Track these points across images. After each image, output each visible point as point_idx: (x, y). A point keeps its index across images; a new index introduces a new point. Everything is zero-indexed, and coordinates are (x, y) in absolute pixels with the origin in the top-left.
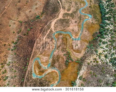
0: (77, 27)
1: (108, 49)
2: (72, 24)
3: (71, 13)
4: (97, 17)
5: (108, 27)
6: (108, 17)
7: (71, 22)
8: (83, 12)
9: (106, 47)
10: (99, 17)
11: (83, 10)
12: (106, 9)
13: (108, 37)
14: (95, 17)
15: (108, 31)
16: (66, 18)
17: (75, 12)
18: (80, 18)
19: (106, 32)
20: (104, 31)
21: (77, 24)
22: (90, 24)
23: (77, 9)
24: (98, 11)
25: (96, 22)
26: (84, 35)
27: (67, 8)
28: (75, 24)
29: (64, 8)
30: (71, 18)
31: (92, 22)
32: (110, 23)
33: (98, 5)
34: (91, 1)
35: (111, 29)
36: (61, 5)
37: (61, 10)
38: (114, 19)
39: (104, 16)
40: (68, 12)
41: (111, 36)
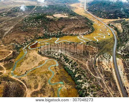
3: (40, 90)
4: (69, 81)
5: (84, 86)
6: (78, 77)
8: (53, 82)
10: (70, 80)
11: (52, 80)
12: (72, 70)
13: (91, 96)
14: (67, 82)
15: (87, 90)
17: (44, 86)
18: (52, 90)
19: (85, 92)
20: (83, 92)
22: (66, 91)
23: (45, 82)
24: (66, 75)
25: (70, 87)
27: (34, 85)
29: (29, 87)
31: (67, 88)
32: (83, 81)
33: (63, 69)
34: (56, 69)
35: (87, 87)
36: (24, 85)
37: (26, 91)
38: (84, 76)
39: (74, 77)
40: (36, 90)
41: (92, 94)
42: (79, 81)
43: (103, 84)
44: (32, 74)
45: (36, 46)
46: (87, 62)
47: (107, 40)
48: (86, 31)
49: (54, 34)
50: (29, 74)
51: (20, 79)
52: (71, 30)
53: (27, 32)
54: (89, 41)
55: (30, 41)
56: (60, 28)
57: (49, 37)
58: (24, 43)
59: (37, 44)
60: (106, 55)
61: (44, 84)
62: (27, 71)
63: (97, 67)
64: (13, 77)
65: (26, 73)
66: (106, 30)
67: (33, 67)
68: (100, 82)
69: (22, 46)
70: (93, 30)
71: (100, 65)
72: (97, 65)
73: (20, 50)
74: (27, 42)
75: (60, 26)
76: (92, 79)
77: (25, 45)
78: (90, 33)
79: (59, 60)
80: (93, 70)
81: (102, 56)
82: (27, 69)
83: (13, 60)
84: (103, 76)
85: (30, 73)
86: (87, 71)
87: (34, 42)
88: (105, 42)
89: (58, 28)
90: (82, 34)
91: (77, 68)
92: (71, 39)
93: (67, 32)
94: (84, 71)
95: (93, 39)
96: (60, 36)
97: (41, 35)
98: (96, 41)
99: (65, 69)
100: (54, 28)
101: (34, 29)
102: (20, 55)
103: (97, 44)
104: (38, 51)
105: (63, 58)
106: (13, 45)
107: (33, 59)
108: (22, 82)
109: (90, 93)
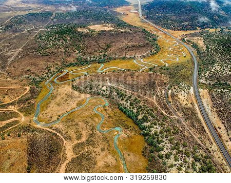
0: (110, 157)
1: (180, 161)
2: (98, 157)
3: (87, 140)
4: (130, 125)
6: (143, 118)
7: (94, 154)
8: (105, 129)
9: (176, 160)
10: (130, 123)
11: (102, 126)
12: (131, 109)
13: (166, 143)
14: (126, 127)
15: (158, 135)
16: (83, 151)
17: (92, 135)
18: (105, 139)
19: (156, 139)
20: (154, 139)
21: (106, 152)
22: (127, 140)
23: (93, 129)
24: (124, 117)
25: (133, 133)
26: (131, 162)
27: (75, 135)
28: (103, 154)
29: (69, 138)
30: (91, 148)
31: (128, 136)
32: (152, 124)
33: (117, 110)
34: (105, 110)
35: (159, 131)
36: (60, 135)
37: (64, 144)
38: (153, 116)
39: (137, 119)
40: (80, 141)
41: (167, 140)
42: (145, 124)
43: (182, 126)
44: (70, 119)
45: (67, 79)
46: (155, 97)
47: (182, 64)
48: (146, 51)
49: (94, 57)
50: (64, 120)
51: (51, 128)
52: (122, 50)
53: (47, 56)
54: (154, 67)
55: (56, 70)
56: (103, 48)
57: (87, 62)
58: (46, 75)
59: (67, 74)
60: (183, 85)
61: (91, 132)
62: (59, 116)
63: (170, 102)
64: (39, 126)
65: (58, 119)
66: (179, 48)
67: (68, 110)
68: (178, 122)
69: (43, 78)
70: (158, 49)
71: (176, 100)
72: (171, 101)
73: (41, 85)
74: (51, 73)
75: (103, 45)
76: (164, 119)
77: (48, 77)
78: (153, 55)
79: (109, 97)
80: (165, 107)
81: (176, 87)
82: (60, 113)
83: (33, 101)
84: (180, 115)
85: (65, 118)
86: (156, 109)
87: (62, 72)
88: (179, 67)
89: (101, 47)
90: (141, 57)
91: (141, 107)
92: (124, 64)
93: (115, 54)
94: (151, 110)
95: (159, 62)
96: (105, 60)
97: (72, 60)
98: (165, 66)
99: (121, 110)
100: (93, 47)
101: (60, 50)
102: (43, 93)
103: (167, 70)
104: (73, 86)
105: (115, 93)
106: (27, 78)
107: (65, 97)
108: (55, 132)
109: (164, 140)
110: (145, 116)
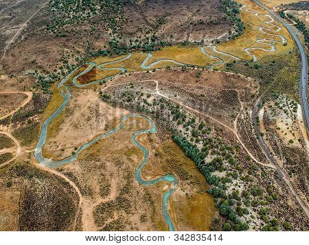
3: (117, 198)
4: (190, 174)
5: (232, 188)
6: (213, 163)
8: (149, 178)
10: (193, 172)
11: (144, 173)
13: (252, 217)
14: (183, 176)
15: (240, 200)
16: (110, 220)
17: (126, 190)
18: (148, 197)
19: (235, 205)
20: (231, 204)
21: (149, 223)
22: (185, 203)
23: (128, 177)
24: (181, 157)
25: (195, 190)
27: (98, 187)
29: (88, 192)
30: (124, 214)
31: (187, 194)
32: (228, 175)
33: (170, 141)
34: (151, 141)
35: (241, 190)
36: (74, 186)
37: (80, 203)
38: (231, 162)
39: (203, 163)
40: (106, 200)
41: (255, 210)
42: (217, 174)
43: (284, 185)
44: (92, 155)
45: (92, 79)
46: (235, 122)
47: (281, 57)
48: (222, 32)
49: (137, 41)
50: (82, 156)
51: (61, 170)
52: (182, 29)
53: (64, 36)
54: (234, 62)
55: (75, 63)
56: (152, 26)
57: (124, 50)
58: (59, 71)
59: (93, 71)
60: (284, 99)
61: (125, 182)
62: (76, 149)
63: (262, 135)
65: (73, 153)
66: (276, 28)
67: (91, 137)
68: (276, 178)
69: (55, 77)
70: (242, 29)
71: (272, 130)
72: (263, 131)
73: (51, 89)
74: (68, 67)
75: (152, 20)
76: (252, 170)
77: (63, 74)
78: (233, 38)
79: (157, 116)
80: (254, 147)
81: (272, 104)
82: (77, 143)
83: (36, 118)
84: (281, 163)
85: (85, 152)
86: (238, 147)
87: (86, 66)
88: (275, 64)
89: (148, 24)
90: (212, 42)
91: (210, 140)
92: (184, 55)
93: (171, 36)
94: (228, 149)
95: (242, 53)
96: (154, 47)
97: (103, 45)
98: (252, 61)
99: (176, 142)
100: (136, 23)
101: (83, 27)
102: (54, 103)
103: (257, 68)
104: (101, 93)
105: (167, 111)
106: (32, 77)
107: (88, 113)
108: (67, 180)
109: (250, 209)
110: (218, 160)
